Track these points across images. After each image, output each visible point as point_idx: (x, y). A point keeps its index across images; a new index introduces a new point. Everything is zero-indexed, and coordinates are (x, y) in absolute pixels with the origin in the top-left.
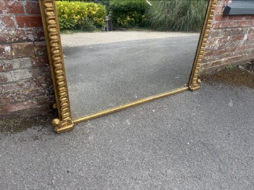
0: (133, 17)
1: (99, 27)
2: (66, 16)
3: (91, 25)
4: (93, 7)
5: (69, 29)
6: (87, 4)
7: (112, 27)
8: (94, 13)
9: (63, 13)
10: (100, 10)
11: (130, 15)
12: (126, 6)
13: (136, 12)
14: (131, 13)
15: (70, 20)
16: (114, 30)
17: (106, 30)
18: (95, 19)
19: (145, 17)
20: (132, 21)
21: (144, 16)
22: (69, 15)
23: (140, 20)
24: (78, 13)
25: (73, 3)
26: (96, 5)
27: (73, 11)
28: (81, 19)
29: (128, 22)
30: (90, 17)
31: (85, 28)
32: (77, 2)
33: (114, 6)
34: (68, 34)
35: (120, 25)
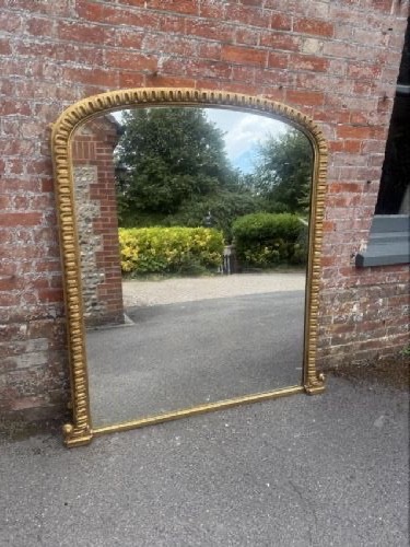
0: (276, 248)
1: (211, 267)
2: (153, 251)
3: (196, 264)
4: (202, 234)
5: (156, 272)
6: (192, 229)
7: (236, 266)
8: (202, 244)
9: (149, 247)
10: (212, 239)
11: (270, 244)
12: (260, 230)
13: (281, 240)
14: (271, 241)
15: (160, 257)
16: (240, 271)
17: (226, 273)
18: (204, 254)
19: (300, 248)
20: (275, 255)
21: (297, 245)
22: (159, 249)
23: (291, 253)
24: (175, 245)
25: (167, 230)
26: (206, 231)
27: (165, 243)
28: (178, 256)
29: (266, 257)
30: (195, 251)
31: (186, 270)
32: (175, 228)
33: (238, 230)
34: (153, 281)
35: (252, 263)
